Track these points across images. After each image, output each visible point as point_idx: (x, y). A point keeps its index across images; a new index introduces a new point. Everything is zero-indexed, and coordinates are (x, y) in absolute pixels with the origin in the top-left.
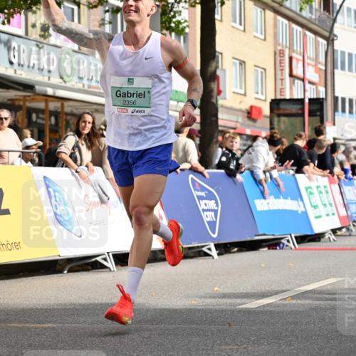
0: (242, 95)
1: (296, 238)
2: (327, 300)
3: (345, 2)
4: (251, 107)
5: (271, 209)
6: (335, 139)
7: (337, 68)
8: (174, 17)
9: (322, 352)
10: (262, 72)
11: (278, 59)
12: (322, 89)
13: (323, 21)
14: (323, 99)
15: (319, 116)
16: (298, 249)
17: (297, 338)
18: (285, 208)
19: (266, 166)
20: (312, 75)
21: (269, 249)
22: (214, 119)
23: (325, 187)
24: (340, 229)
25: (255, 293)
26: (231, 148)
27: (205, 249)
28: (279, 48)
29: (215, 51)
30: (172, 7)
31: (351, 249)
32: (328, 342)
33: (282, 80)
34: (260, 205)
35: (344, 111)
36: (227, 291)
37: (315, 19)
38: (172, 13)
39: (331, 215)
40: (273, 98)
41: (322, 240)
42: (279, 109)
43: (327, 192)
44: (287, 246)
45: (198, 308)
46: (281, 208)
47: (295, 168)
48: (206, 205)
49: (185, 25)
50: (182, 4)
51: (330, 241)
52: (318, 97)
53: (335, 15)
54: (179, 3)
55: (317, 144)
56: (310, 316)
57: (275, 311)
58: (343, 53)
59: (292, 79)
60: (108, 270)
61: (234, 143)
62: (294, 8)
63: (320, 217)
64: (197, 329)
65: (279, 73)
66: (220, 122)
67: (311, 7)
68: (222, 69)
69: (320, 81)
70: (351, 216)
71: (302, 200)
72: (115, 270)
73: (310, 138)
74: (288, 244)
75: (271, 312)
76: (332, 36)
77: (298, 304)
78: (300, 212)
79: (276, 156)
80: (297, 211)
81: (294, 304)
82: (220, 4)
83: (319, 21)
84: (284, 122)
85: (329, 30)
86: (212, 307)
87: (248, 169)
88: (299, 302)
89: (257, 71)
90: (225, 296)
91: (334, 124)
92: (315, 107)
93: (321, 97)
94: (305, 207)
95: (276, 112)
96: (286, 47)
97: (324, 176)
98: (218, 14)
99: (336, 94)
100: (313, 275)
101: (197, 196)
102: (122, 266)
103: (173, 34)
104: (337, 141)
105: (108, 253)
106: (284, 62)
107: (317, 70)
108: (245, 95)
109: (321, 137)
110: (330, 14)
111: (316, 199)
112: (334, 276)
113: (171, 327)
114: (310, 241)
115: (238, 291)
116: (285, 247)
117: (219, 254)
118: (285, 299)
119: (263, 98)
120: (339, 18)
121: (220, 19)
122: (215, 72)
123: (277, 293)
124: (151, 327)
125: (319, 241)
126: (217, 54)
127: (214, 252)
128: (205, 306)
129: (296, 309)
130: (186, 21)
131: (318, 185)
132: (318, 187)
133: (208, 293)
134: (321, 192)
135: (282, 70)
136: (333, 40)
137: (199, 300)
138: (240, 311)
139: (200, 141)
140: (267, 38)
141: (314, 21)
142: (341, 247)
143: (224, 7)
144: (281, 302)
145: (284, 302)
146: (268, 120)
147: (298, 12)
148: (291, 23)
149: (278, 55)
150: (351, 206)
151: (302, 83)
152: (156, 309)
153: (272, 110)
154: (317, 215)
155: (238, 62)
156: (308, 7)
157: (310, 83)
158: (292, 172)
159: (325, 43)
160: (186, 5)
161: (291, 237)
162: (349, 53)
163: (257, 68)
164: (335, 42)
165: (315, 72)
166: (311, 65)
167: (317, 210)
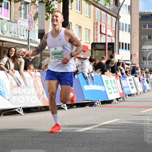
1: (101, 102)
2: (113, 128)
3: (125, 1)
4: (84, 46)
5: (91, 89)
6: (118, 60)
7: (120, 30)
8: (51, 7)
9: (110, 151)
10: (88, 31)
11: (95, 26)
12: (114, 39)
13: (115, 10)
14: (114, 43)
15: (112, 50)
16: (102, 107)
17: (100, 145)
18: (96, 89)
19: (89, 71)
20: (109, 33)
21: (89, 106)
23: (114, 80)
24: (120, 98)
25: (82, 125)
27: (62, 106)
28: (96, 21)
29: (68, 22)
30: (50, 3)
31: (124, 107)
32: (113, 146)
33: (97, 34)
34: (86, 88)
35: (123, 48)
36: (70, 124)
37: (111, 9)
38: (50, 6)
39: (116, 92)
40: (93, 42)
41: (112, 103)
42: (95, 47)
43: (115, 83)
44: (97, 105)
46: (95, 89)
47: (101, 72)
50: (55, 2)
51: (115, 103)
52: (112, 42)
53: (120, 7)
54: (53, 1)
55: (111, 62)
56: (105, 135)
57: (91, 133)
58: (123, 24)
59: (101, 34)
60: (20, 115)
62: (102, 4)
63: (111, 93)
64: (57, 140)
65: (95, 32)
67: (110, 4)
68: (71, 29)
69: (113, 35)
70: (125, 93)
71: (104, 86)
72: (23, 115)
73: (108, 60)
74: (97, 104)
75: (89, 133)
76: (118, 16)
79: (93, 67)
80: (102, 91)
81: (99, 130)
82: (71, 2)
83: (113, 10)
84: (97, 53)
85: (117, 14)
86: (64, 131)
87: (81, 72)
88: (101, 129)
90: (70, 126)
91: (119, 54)
92: (110, 46)
93: (113, 42)
94: (105, 89)
95: (94, 48)
96: (99, 21)
97: (113, 76)
98: (70, 6)
99: (120, 41)
100: (108, 118)
102: (26, 113)
103: (51, 14)
104: (120, 61)
105: (20, 107)
106: (98, 27)
107: (112, 31)
108: (81, 41)
109: (113, 59)
110: (118, 7)
111: (110, 85)
112: (116, 118)
113: (46, 139)
114: (107, 103)
115: (75, 124)
116: (96, 106)
117: (68, 109)
118: (95, 128)
119: (89, 42)
120: (121, 8)
121: (71, 8)
123: (92, 125)
124: (37, 139)
125: (111, 103)
126: (69, 23)
127: (66, 108)
129: (100, 132)
130: (56, 9)
131: (111, 79)
132: (111, 80)
133: (63, 125)
134: (112, 83)
135: (97, 30)
136: (119, 18)
138: (76, 133)
140: (91, 17)
141: (111, 10)
142: (120, 106)
143: (73, 3)
144: (94, 129)
145: (95, 129)
146: (90, 51)
147: (104, 6)
148: (101, 10)
149: (95, 24)
150: (125, 88)
151: (105, 36)
152: (40, 132)
153: (92, 47)
155: (78, 27)
156: (108, 4)
157: (109, 36)
158: (100, 74)
159: (115, 19)
160: (57, 2)
161: (99, 101)
162: (125, 24)
163: (86, 30)
164: (120, 19)
165: (111, 31)
166: (109, 28)
167: (110, 90)
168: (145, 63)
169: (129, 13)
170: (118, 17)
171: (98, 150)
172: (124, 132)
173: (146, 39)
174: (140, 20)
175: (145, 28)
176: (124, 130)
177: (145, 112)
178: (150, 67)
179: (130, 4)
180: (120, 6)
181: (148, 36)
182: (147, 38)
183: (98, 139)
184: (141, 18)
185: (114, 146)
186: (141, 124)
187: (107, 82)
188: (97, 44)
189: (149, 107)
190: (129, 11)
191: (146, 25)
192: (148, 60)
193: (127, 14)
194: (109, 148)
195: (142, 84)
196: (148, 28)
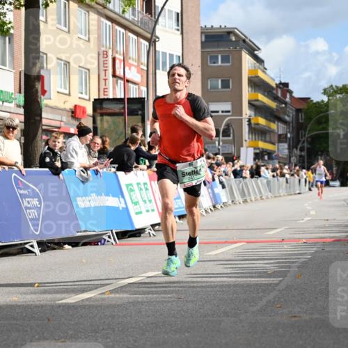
0: (66, 94)
1: (116, 233)
3: (168, 3)
4: (76, 106)
7: (159, 69)
9: (136, 344)
10: (86, 72)
11: (102, 59)
12: (144, 89)
13: (145, 23)
14: (144, 98)
15: (141, 115)
16: (120, 245)
17: (114, 331)
22: (38, 118)
23: (145, 184)
24: (158, 224)
25: (75, 288)
26: (53, 148)
27: (28, 246)
28: (103, 49)
32: (142, 334)
33: (105, 80)
34: (82, 203)
37: (138, 21)
39: (150, 211)
40: (97, 97)
41: (142, 235)
42: (102, 108)
43: (147, 189)
44: (108, 241)
45: (19, 304)
47: (116, 166)
48: (28, 203)
49: (9, 26)
50: (7, 6)
51: (150, 236)
52: (141, 96)
53: (156, 17)
56: (127, 309)
57: (93, 305)
58: (164, 54)
59: (115, 79)
61: (57, 143)
62: (117, 10)
63: (141, 213)
64: (17, 324)
65: (102, 73)
66: (44, 122)
67: (134, 9)
68: (47, 69)
69: (142, 80)
71: (123, 197)
75: (90, 306)
76: (154, 38)
77: (116, 298)
78: (121, 209)
80: (118, 208)
81: (113, 298)
82: (44, 6)
83: (141, 23)
84: (108, 122)
85: (151, 32)
86: (32, 303)
88: (117, 295)
89: (82, 71)
90: (45, 292)
92: (137, 106)
94: (126, 203)
95: (99, 111)
96: (110, 48)
98: (43, 16)
99: (158, 94)
100: (132, 270)
101: (20, 194)
106: (108, 63)
107: (140, 71)
108: (69, 94)
110: (152, 16)
111: (137, 195)
112: (152, 270)
114: (130, 237)
116: (106, 243)
117: (41, 251)
118: (104, 293)
119: (87, 97)
120: (161, 19)
122: (39, 72)
123: (96, 287)
125: (140, 236)
127: (36, 249)
128: (25, 302)
129: (114, 302)
130: (10, 23)
131: (138, 182)
134: (141, 189)
135: (105, 70)
136: (155, 42)
137: (20, 296)
138: (59, 306)
139: (25, 140)
141: (136, 23)
142: (161, 242)
143: (49, 8)
144: (100, 296)
145: (103, 296)
146: (91, 119)
147: (121, 13)
148: (114, 25)
149: (101, 56)
153: (94, 109)
154: (138, 211)
155: (63, 62)
156: (131, 9)
158: (113, 170)
159: (147, 44)
160: (12, 7)
161: (112, 233)
162: (170, 54)
163: (81, 69)
164: (157, 43)
165: (138, 72)
166: (133, 65)
167: (138, 206)
168: (215, 143)
169: (178, 30)
170: (153, 40)
171: (111, 344)
172: (169, 302)
173: (218, 88)
174: (203, 45)
175: (214, 63)
176: (169, 296)
177: (216, 255)
178: (226, 152)
179: (180, 9)
180: (157, 14)
181: (222, 81)
182: (220, 87)
183: (110, 319)
184: (206, 41)
185: (147, 333)
186: (207, 282)
187: (130, 187)
188: (105, 102)
189: (226, 242)
190: (178, 25)
191: (217, 57)
192: (223, 136)
193: (174, 33)
194: (134, 338)
195: (210, 190)
196: (222, 62)
